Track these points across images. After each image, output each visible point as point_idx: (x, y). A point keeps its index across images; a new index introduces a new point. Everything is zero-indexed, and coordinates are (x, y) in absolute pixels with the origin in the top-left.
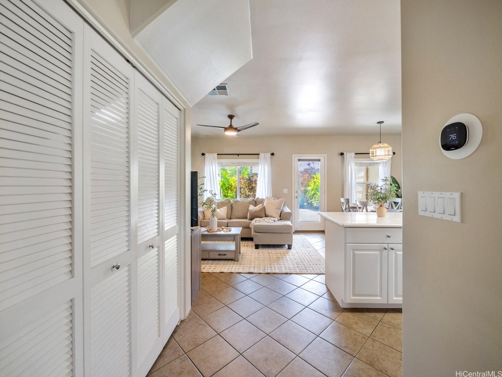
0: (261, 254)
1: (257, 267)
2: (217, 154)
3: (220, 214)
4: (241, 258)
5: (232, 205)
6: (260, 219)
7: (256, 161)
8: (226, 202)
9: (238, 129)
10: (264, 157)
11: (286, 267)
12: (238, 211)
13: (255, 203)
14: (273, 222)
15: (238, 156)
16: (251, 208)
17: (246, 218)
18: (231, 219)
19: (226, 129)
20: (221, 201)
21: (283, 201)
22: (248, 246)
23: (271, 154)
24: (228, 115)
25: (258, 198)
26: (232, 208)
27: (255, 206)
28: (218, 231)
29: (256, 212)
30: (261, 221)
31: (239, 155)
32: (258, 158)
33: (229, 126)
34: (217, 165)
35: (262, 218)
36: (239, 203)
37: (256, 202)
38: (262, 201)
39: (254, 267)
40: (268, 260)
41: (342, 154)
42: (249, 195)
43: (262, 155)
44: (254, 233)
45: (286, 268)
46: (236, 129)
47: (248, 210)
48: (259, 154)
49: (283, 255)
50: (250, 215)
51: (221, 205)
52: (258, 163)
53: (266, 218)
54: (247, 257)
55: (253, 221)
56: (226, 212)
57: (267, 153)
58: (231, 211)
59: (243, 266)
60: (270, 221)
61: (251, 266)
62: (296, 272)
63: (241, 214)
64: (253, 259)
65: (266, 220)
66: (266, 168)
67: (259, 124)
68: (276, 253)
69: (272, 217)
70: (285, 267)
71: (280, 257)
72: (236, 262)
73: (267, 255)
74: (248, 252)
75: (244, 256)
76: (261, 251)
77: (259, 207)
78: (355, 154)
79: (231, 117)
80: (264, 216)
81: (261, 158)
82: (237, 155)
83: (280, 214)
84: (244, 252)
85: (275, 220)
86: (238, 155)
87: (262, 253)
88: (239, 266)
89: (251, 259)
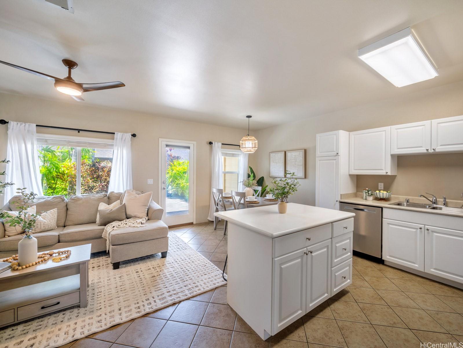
0: (125, 278)
1: (125, 307)
2: (37, 126)
3: (42, 223)
4: (90, 295)
5: (67, 205)
6: (119, 223)
7: (109, 142)
8: (55, 202)
9: (84, 86)
10: (122, 138)
11: (169, 292)
13: (109, 200)
14: (141, 225)
15: (79, 132)
16: (103, 207)
17: (94, 222)
18: (64, 227)
19: (58, 81)
20: (44, 200)
22: (99, 266)
23: (132, 135)
24: (63, 59)
25: (113, 192)
26: (67, 209)
27: (109, 204)
29: (112, 212)
30: (121, 226)
31: (80, 131)
32: (113, 139)
33: (65, 78)
34: (35, 142)
35: (122, 222)
36: (80, 202)
37: (109, 198)
38: (119, 197)
39: (120, 310)
40: (139, 285)
41: (211, 143)
42: (94, 187)
43: (118, 135)
44: (111, 247)
45: (170, 293)
46: (80, 86)
47: (97, 211)
48: (114, 133)
49: (158, 270)
50: (100, 218)
51: (43, 207)
52: (112, 145)
53: (128, 220)
54: (103, 290)
55: (109, 228)
56: (56, 217)
57: (127, 132)
58: (64, 215)
59: (99, 313)
60: (136, 225)
61: (112, 308)
62: (186, 297)
63: (85, 217)
64: (113, 291)
65: (130, 224)
66: (125, 152)
68: (149, 270)
69: (135, 217)
70: (168, 292)
71: (156, 275)
72: (82, 310)
73: (135, 275)
74: (102, 280)
75: (96, 291)
76: (123, 270)
77: (115, 206)
78: (222, 144)
79: (70, 64)
80: (125, 217)
81: (117, 139)
82: (77, 131)
83: (146, 212)
84: (96, 281)
85: (143, 222)
86: (79, 130)
87: (127, 275)
88: (90, 317)
89: (110, 293)
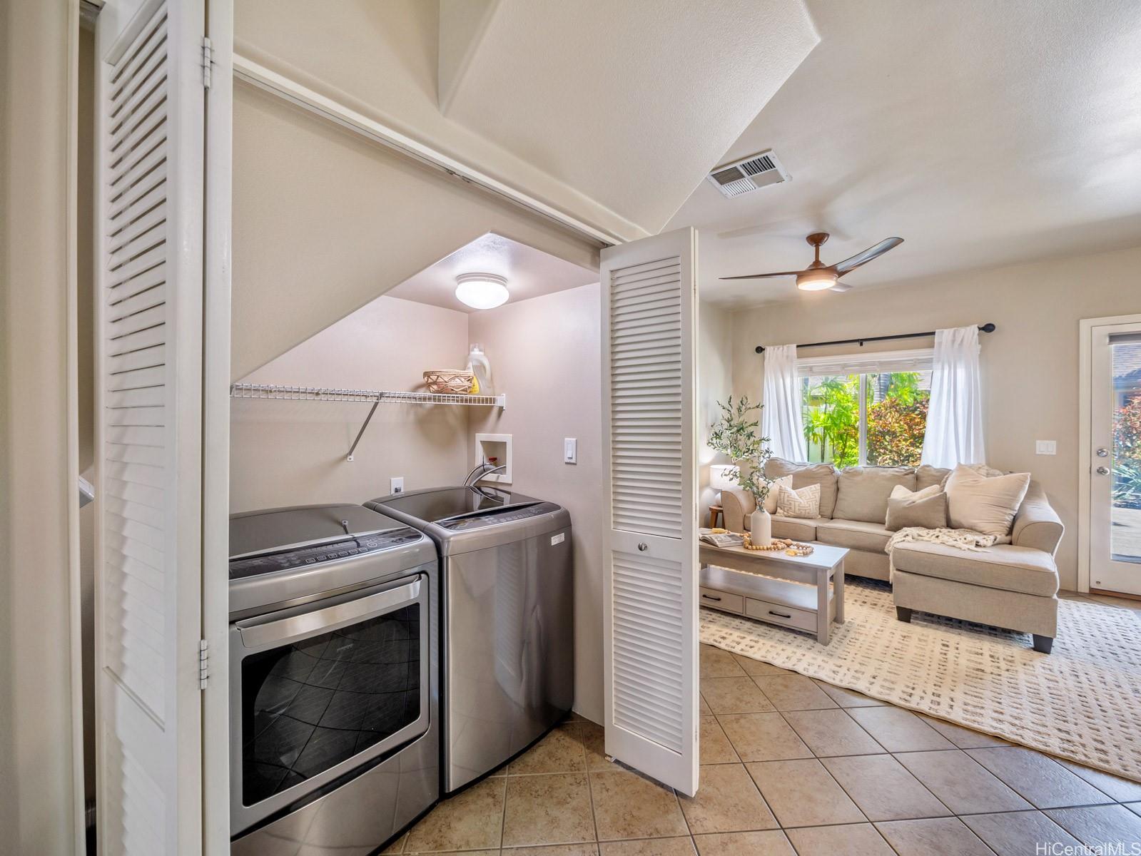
0: (913, 642)
1: (885, 680)
2: (798, 346)
3: (797, 504)
4: (840, 635)
5: (837, 482)
6: (923, 531)
7: (922, 353)
8: (820, 473)
9: (839, 268)
10: (953, 341)
11: (1002, 713)
12: (853, 499)
13: (917, 482)
14: (973, 547)
15: (861, 344)
16: (901, 494)
17: (882, 522)
18: (832, 519)
19: (801, 276)
20: (805, 468)
21: (1024, 482)
22: (875, 605)
23: (980, 329)
24: (806, 236)
25: (928, 466)
26: (838, 489)
27: (916, 488)
28: (770, 549)
29: (913, 506)
30: (924, 538)
31: (864, 343)
32: (932, 346)
33: (811, 266)
34: (795, 374)
35: (931, 530)
36: (859, 478)
37: (917, 478)
38: (940, 477)
39: (874, 678)
40: (935, 666)
43: (943, 336)
44: (895, 572)
45: (1001, 717)
46: (833, 271)
47: (888, 501)
48: (933, 333)
49: (1003, 665)
50: (890, 516)
51: (802, 479)
52: (930, 361)
53: (945, 530)
54: (862, 638)
55: (897, 537)
56: (818, 499)
57: (967, 324)
58: (832, 499)
59: (840, 662)
60: (960, 543)
61: (863, 668)
62: (1042, 747)
63: (865, 510)
64: (879, 649)
65: (946, 538)
66: (961, 373)
67: (903, 240)
68: (977, 654)
69: (972, 529)
70: (996, 712)
71: (988, 670)
72: (818, 646)
73: (938, 648)
74: (868, 625)
75: (852, 635)
76: (916, 630)
77: (927, 493)
79: (816, 239)
80: (943, 522)
81: (940, 344)
82: (858, 344)
83: (1008, 524)
84: (857, 622)
85: (982, 542)
86: (861, 342)
87: (920, 640)
88: (825, 659)
89: (871, 648)
